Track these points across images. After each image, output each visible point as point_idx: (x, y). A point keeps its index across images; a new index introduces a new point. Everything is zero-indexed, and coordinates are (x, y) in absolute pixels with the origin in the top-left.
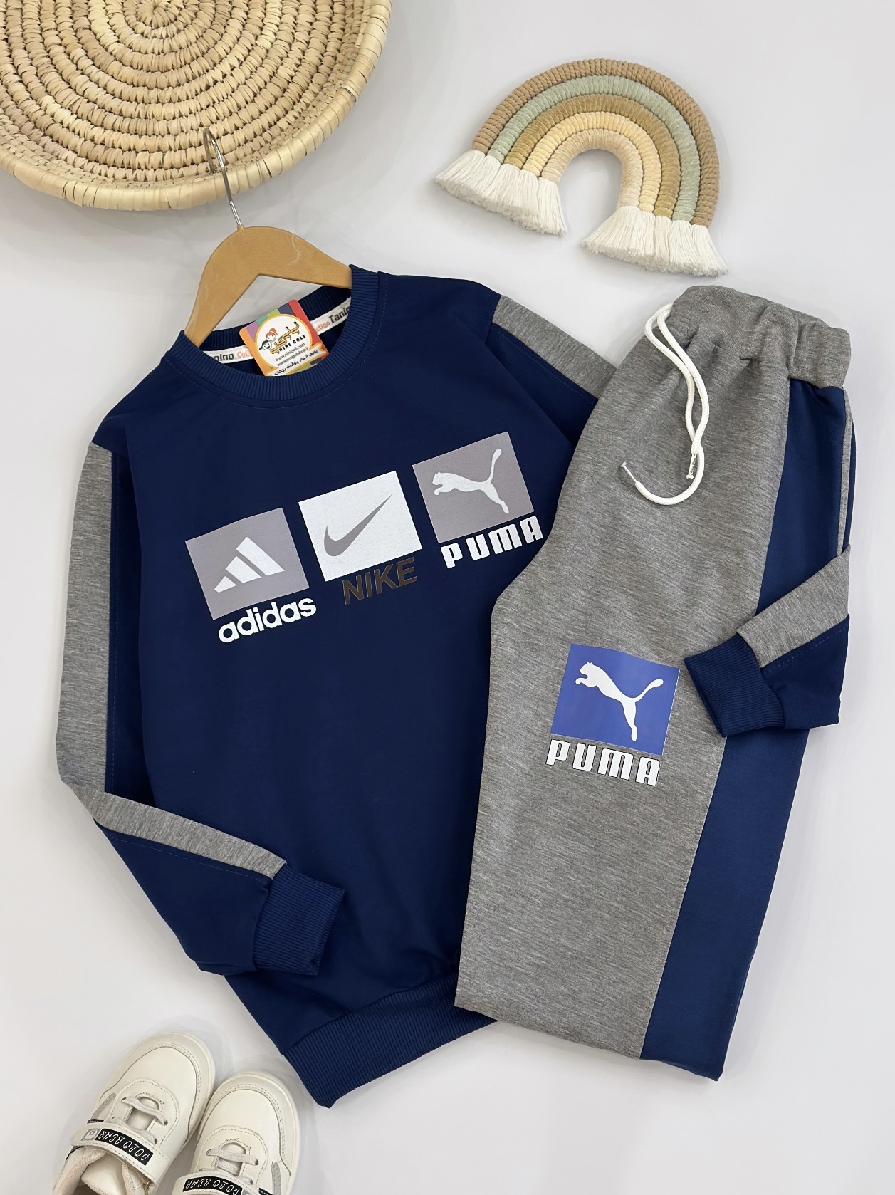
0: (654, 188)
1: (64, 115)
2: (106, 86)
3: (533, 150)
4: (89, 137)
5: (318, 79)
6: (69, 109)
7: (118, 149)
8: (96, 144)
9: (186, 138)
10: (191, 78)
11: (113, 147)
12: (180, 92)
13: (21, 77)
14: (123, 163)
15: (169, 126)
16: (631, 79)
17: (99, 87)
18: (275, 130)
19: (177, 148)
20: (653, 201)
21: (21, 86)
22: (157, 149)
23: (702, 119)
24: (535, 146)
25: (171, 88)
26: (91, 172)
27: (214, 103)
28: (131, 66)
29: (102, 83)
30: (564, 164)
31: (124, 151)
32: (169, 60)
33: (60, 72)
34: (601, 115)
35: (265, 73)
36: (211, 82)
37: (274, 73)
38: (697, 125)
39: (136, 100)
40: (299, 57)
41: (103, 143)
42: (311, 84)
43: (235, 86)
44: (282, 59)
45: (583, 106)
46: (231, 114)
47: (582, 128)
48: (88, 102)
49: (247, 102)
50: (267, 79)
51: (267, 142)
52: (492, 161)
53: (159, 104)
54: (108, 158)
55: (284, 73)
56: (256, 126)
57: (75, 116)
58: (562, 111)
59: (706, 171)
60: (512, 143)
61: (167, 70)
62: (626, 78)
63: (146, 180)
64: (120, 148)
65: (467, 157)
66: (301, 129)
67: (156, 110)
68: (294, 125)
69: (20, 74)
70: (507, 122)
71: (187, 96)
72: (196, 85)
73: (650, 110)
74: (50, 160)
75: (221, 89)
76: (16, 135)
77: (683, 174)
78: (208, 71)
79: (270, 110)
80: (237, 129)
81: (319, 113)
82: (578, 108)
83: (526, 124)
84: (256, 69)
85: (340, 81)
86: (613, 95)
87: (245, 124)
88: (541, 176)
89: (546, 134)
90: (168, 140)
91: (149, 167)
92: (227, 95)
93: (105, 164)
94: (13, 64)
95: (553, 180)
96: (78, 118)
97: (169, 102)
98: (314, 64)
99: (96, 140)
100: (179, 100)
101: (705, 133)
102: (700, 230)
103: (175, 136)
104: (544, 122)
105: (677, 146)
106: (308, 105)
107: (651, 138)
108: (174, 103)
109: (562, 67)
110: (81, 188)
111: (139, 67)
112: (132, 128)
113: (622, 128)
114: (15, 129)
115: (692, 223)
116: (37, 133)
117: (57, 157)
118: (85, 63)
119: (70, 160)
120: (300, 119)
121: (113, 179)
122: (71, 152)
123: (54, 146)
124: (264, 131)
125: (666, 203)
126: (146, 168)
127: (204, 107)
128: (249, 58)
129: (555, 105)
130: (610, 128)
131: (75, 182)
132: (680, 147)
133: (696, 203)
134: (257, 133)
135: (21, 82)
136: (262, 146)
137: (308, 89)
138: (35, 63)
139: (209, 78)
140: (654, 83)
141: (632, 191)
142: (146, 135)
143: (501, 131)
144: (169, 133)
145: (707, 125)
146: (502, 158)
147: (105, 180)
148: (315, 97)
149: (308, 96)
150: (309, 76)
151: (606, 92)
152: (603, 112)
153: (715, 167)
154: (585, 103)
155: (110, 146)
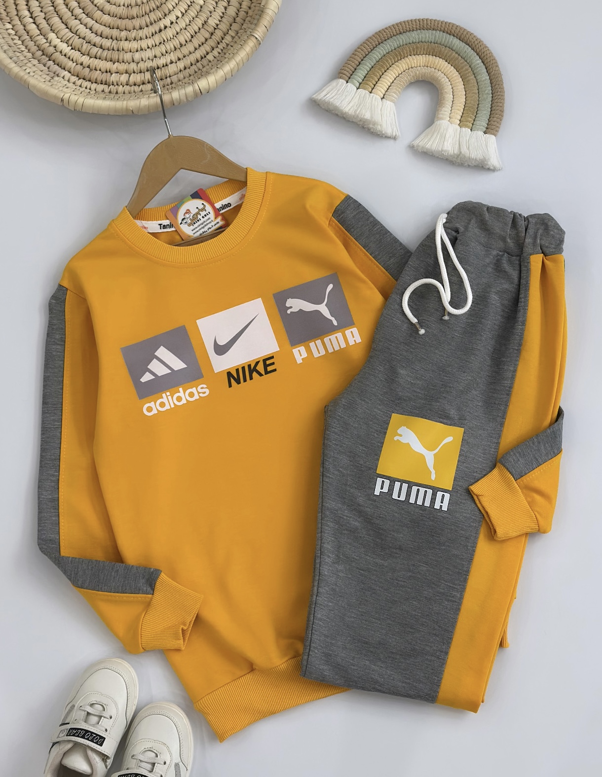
0: (460, 108)
1: (63, 47)
2: (91, 27)
3: (379, 80)
4: (80, 62)
5: (235, 27)
6: (66, 43)
7: (98, 72)
8: (84, 67)
9: (144, 65)
10: (149, 24)
11: (96, 70)
12: (141, 33)
13: (34, 20)
14: (102, 81)
15: (134, 57)
16: (447, 33)
17: (87, 28)
18: (205, 61)
19: (139, 71)
20: (459, 118)
21: (34, 26)
22: (125, 72)
23: (494, 61)
24: (380, 77)
25: (135, 30)
26: (80, 86)
27: (164, 41)
28: (109, 15)
29: (89, 26)
30: (400, 90)
31: (103, 73)
32: (135, 11)
33: (61, 17)
34: (426, 57)
35: (199, 22)
36: (163, 27)
37: (205, 22)
38: (491, 66)
39: (111, 38)
40: (223, 11)
41: (89, 67)
42: (230, 31)
43: (178, 30)
44: (211, 12)
45: (414, 51)
46: (175, 49)
47: (413, 66)
48: (79, 38)
49: (186, 42)
50: (201, 26)
51: (200, 69)
52: (351, 87)
53: (128, 41)
54: (92, 77)
55: (212, 22)
56: (192, 58)
57: (70, 48)
58: (399, 54)
59: (496, 97)
60: (365, 75)
61: (133, 18)
62: (444, 32)
63: (117, 93)
64: (100, 70)
65: (334, 83)
66: (223, 62)
67: (126, 45)
68: (218, 58)
69: (34, 17)
70: (362, 60)
71: (146, 36)
72: (152, 29)
73: (459, 55)
74: (52, 78)
75: (170, 33)
76: (30, 60)
77: (480, 99)
78: (160, 19)
79: (202, 48)
80: (179, 59)
81: (236, 51)
82: (410, 52)
83: (375, 62)
84: (193, 19)
85: (251, 30)
86: (434, 43)
87: (184, 57)
88: (383, 98)
89: (388, 69)
90: (133, 66)
91: (120, 83)
92: (173, 36)
93: (90, 81)
94: (29, 11)
95: (392, 101)
96: (72, 49)
97: (134, 40)
98: (232, 16)
99: (84, 64)
100: (141, 39)
101: (496, 72)
102: (491, 138)
103: (138, 63)
104: (387, 61)
105: (477, 80)
106: (227, 45)
107: (459, 74)
108: (137, 41)
109: (400, 23)
110: (74, 98)
111: (114, 16)
112: (109, 57)
113: (440, 67)
114: (30, 55)
115: (485, 133)
116: (45, 59)
117: (58, 75)
118: (78, 11)
119: (66, 78)
120: (222, 54)
121: (94, 92)
122: (67, 72)
123: (56, 67)
124: (198, 61)
125: (468, 118)
126: (117, 85)
127: (158, 44)
128: (189, 11)
129: (395, 49)
130: (432, 66)
131: (70, 94)
132: (478, 81)
133: (488, 120)
134: (193, 63)
135: (34, 23)
136: (196, 72)
137: (228, 33)
138: (44, 11)
139: (161, 24)
140: (462, 37)
141: (446, 110)
142: (118, 62)
143: (357, 66)
144: (133, 61)
145: (497, 66)
146: (358, 84)
147: (89, 92)
148: (233, 39)
149: (228, 39)
150: (229, 25)
151: (430, 41)
152: (427, 55)
153: (502, 96)
154: (415, 49)
155: (94, 68)
